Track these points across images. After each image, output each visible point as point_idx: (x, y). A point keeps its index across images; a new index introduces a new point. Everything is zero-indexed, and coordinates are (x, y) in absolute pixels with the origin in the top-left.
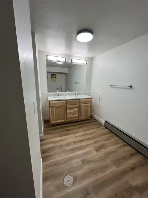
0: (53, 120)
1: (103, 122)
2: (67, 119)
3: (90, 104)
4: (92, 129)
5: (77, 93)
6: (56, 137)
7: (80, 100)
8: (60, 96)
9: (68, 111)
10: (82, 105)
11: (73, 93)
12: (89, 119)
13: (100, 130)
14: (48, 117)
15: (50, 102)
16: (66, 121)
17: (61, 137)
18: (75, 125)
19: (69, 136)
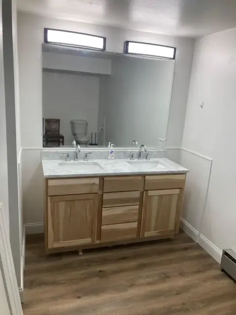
0: (57, 239)
1: (217, 253)
2: (99, 238)
3: (177, 191)
4: (182, 274)
5: (136, 150)
6: (62, 297)
7: (147, 177)
8: (82, 161)
9: (105, 213)
10: (150, 193)
11: (124, 152)
12: (172, 237)
13: (205, 281)
14: (41, 224)
15: (51, 183)
16: (97, 242)
17: (79, 297)
18: (124, 258)
19: (106, 297)
